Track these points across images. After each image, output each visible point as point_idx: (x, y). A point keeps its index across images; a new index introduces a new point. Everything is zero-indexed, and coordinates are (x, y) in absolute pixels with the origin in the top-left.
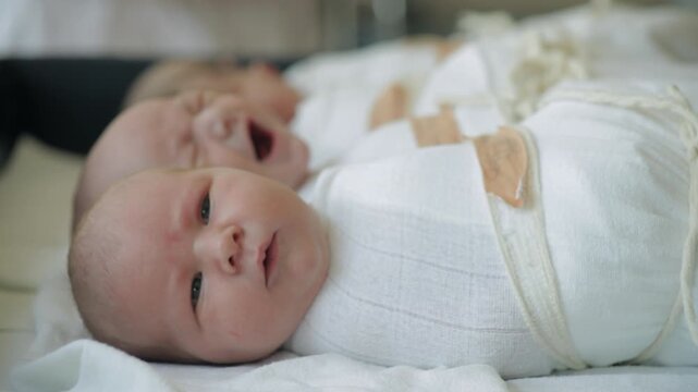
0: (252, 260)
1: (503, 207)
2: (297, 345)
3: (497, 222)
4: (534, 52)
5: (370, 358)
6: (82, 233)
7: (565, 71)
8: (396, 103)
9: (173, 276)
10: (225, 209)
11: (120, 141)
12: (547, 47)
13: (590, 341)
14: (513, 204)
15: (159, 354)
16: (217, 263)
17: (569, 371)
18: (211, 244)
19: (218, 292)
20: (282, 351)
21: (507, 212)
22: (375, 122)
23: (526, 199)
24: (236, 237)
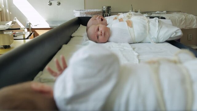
0: (103, 35)
1: (129, 27)
2: (109, 41)
3: (129, 29)
4: (128, 15)
5: (116, 42)
6: (88, 31)
7: (131, 16)
8: (116, 18)
9: (96, 36)
10: (100, 29)
11: (90, 22)
12: (129, 14)
13: (137, 41)
14: (130, 27)
15: (96, 42)
16: (100, 35)
17: (134, 43)
18: (99, 33)
19: (100, 37)
20: (108, 41)
21: (130, 28)
22: (114, 20)
23: (132, 27)
24: (101, 32)
